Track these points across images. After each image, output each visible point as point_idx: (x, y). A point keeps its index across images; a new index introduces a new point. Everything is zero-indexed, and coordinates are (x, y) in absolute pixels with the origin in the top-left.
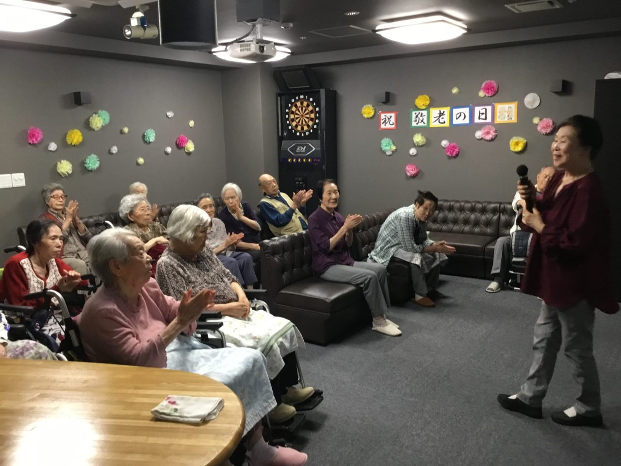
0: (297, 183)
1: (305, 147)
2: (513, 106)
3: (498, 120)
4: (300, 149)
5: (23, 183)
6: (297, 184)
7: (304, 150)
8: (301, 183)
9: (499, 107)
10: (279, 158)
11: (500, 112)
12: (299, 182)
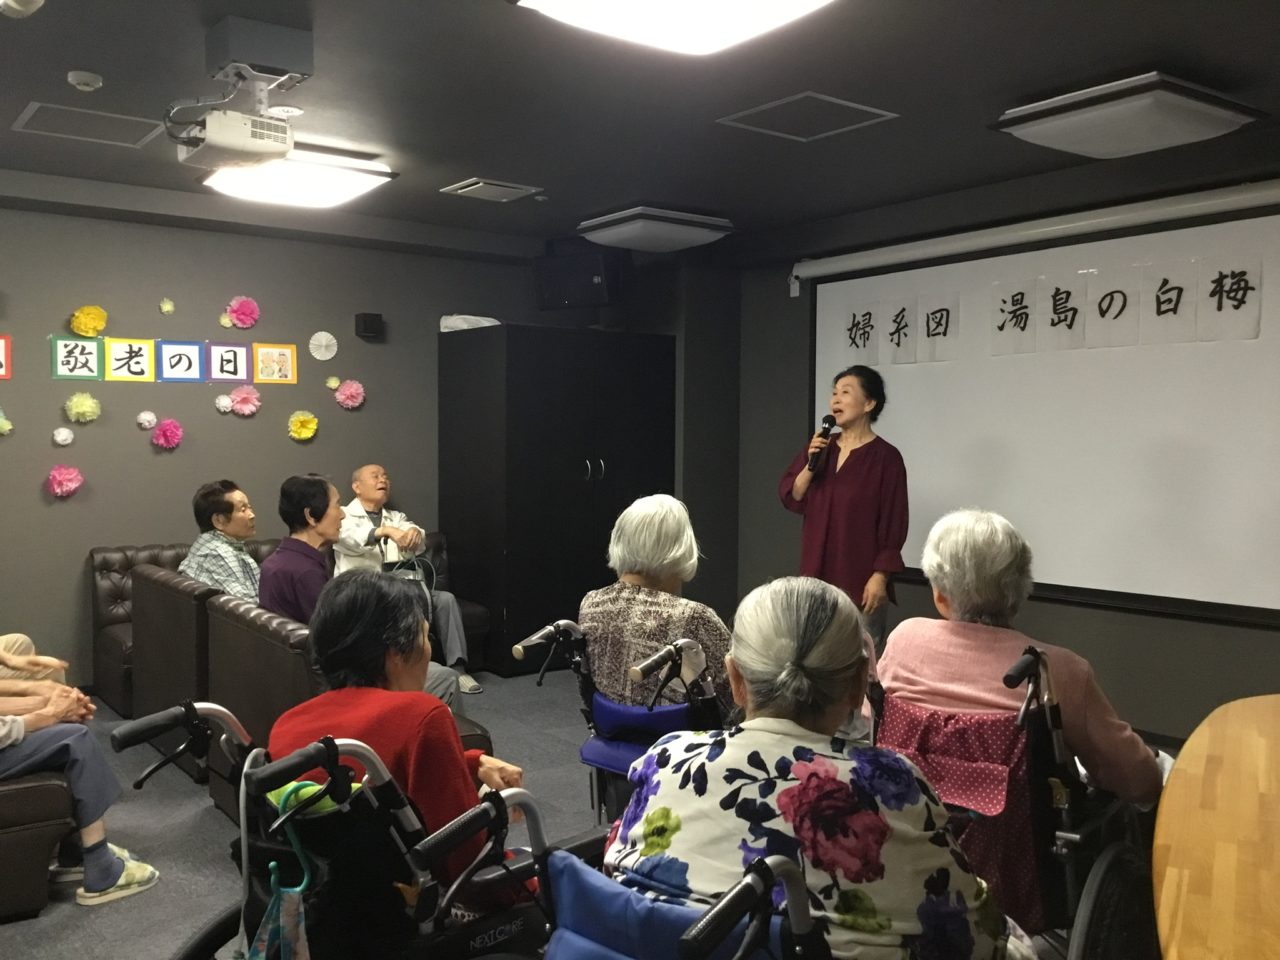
2: (289, 352)
3: (261, 378)
9: (263, 351)
11: (263, 361)
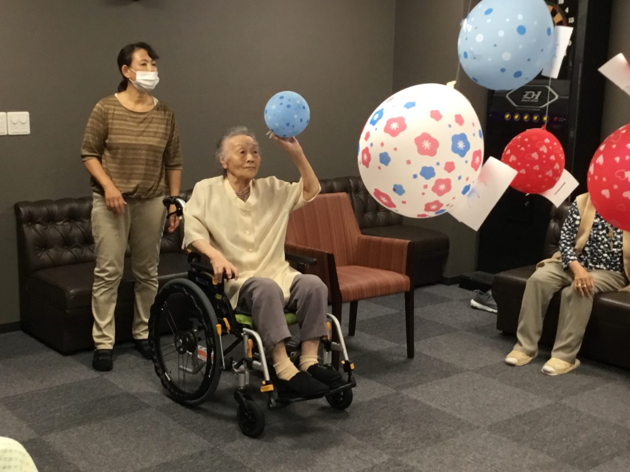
4: (530, 95)
5: (26, 130)
10: (489, 112)
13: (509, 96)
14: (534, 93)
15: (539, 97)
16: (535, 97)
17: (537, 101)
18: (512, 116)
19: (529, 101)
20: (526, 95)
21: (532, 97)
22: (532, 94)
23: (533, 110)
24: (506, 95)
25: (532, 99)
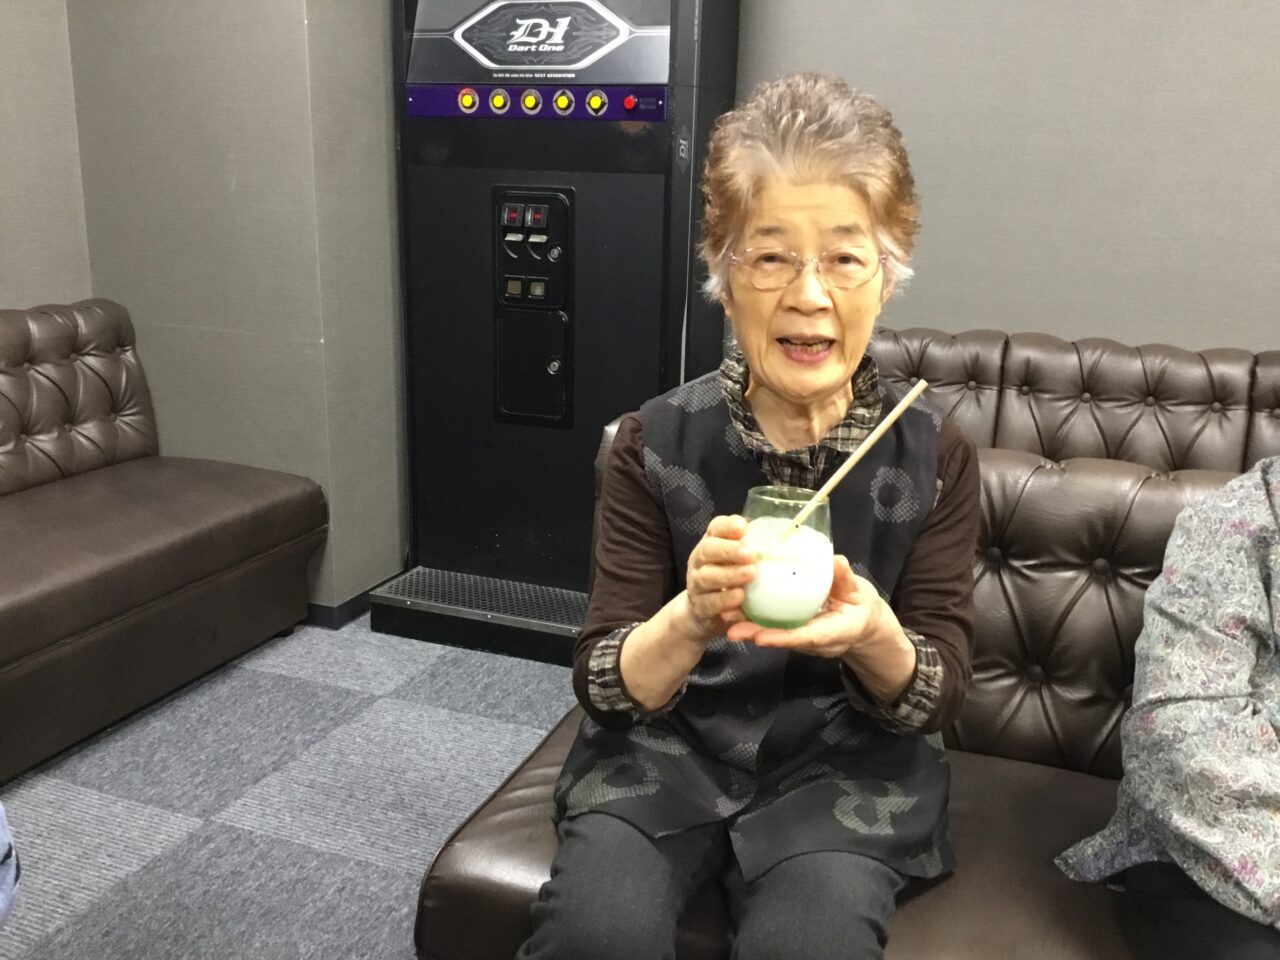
0: (511, 237)
1: (564, 23)
4: (533, 31)
6: (513, 245)
7: (558, 37)
8: (534, 239)
10: (401, 90)
12: (528, 232)
13: (465, 36)
14: (545, 23)
15: (565, 37)
16: (550, 35)
17: (560, 48)
18: (485, 96)
19: (533, 48)
20: (521, 30)
21: (542, 36)
22: (539, 26)
23: (549, 76)
24: (452, 35)
25: (543, 42)
